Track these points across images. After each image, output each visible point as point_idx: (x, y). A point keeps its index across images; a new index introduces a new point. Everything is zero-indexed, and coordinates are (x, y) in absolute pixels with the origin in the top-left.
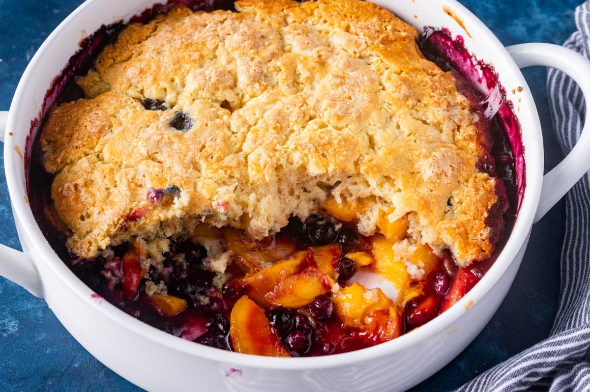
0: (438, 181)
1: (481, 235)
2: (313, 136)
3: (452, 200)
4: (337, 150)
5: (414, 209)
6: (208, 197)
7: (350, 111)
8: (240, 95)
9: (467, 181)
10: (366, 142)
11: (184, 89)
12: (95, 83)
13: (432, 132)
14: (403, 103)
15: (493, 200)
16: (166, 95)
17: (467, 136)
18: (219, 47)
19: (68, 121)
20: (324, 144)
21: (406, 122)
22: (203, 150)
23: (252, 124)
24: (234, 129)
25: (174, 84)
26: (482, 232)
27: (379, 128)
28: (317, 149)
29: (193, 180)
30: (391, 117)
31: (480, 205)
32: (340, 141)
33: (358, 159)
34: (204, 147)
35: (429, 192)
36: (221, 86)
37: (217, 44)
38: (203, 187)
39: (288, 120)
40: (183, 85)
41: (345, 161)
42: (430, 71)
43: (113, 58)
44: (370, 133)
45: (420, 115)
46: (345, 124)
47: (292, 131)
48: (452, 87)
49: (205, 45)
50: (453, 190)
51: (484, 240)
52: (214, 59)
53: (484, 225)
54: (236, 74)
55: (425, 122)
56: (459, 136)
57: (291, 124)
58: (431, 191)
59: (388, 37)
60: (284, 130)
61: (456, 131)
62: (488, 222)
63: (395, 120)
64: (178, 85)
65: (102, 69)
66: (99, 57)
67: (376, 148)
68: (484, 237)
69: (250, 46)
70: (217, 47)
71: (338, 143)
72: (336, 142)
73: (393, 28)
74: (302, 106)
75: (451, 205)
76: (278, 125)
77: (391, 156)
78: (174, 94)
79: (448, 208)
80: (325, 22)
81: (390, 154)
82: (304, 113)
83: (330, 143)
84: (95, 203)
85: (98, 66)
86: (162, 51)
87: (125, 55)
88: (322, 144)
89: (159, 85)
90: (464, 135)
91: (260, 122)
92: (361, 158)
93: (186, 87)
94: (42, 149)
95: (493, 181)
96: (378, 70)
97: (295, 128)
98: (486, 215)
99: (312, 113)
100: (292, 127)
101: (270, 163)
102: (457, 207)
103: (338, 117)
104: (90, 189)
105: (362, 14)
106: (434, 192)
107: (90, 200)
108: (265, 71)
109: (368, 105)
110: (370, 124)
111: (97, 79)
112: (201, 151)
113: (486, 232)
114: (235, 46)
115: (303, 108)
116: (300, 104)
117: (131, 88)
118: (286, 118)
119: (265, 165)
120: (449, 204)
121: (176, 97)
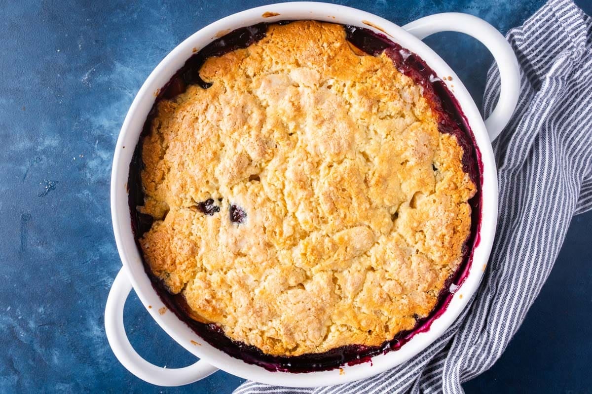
0: (422, 161)
1: (465, 180)
2: (329, 181)
3: (435, 165)
4: (350, 181)
5: (417, 190)
6: (291, 264)
7: (341, 144)
8: (258, 166)
9: (438, 146)
10: (363, 159)
11: (219, 183)
12: (154, 206)
13: (399, 123)
14: (371, 113)
15: (460, 152)
16: (210, 195)
17: (423, 110)
18: (220, 135)
19: (164, 253)
20: (340, 181)
21: (380, 127)
22: (266, 231)
23: (282, 188)
24: (274, 199)
25: (210, 184)
26: (464, 178)
27: (366, 144)
28: (337, 188)
29: (274, 258)
30: (368, 128)
31: (455, 161)
32: (349, 174)
33: (366, 178)
34: (265, 229)
35: (420, 171)
36: (243, 170)
37: (217, 134)
38: (283, 259)
39: (305, 174)
40: (216, 181)
41: (359, 186)
42: (372, 69)
43: (152, 181)
44: (362, 151)
45: (385, 113)
46: (343, 156)
47: (312, 180)
48: (394, 73)
49: (210, 140)
50: (433, 158)
51: (468, 182)
52: (223, 148)
53: (464, 174)
54: (246, 152)
55: (391, 117)
56: (418, 112)
57: (308, 176)
58: (420, 170)
59: (329, 56)
60: (306, 183)
61: (413, 108)
62: (465, 170)
63: (371, 128)
64: (214, 183)
65: (151, 194)
66: (143, 185)
67: (371, 159)
68: (467, 181)
69: (241, 124)
70: (219, 136)
71: (348, 176)
72: (346, 176)
73: (328, 43)
74: (307, 158)
75: (436, 169)
76: (302, 182)
77: (384, 163)
78: (216, 192)
79: (435, 172)
80: (277, 63)
81: (383, 161)
82: (312, 163)
83: (342, 179)
84: (226, 305)
85: (147, 192)
86: (183, 162)
87: (159, 174)
88: (338, 182)
89: (201, 191)
90: (421, 110)
91: (286, 183)
92: (367, 175)
93: (220, 181)
94: (159, 279)
95: (454, 138)
96: (339, 91)
97: (313, 177)
98: (461, 166)
99: (317, 159)
100: (310, 177)
101: (314, 216)
102: (441, 169)
103: (337, 154)
104: (217, 297)
105: (300, 42)
106: (422, 170)
107: (222, 305)
108: (264, 139)
109: (349, 131)
110: (358, 145)
111: (153, 203)
112: (265, 233)
113: (467, 177)
114: (232, 131)
115: (310, 160)
116: (305, 158)
117: (183, 202)
118: (303, 174)
119: (312, 219)
120: (435, 169)
121: (218, 193)
